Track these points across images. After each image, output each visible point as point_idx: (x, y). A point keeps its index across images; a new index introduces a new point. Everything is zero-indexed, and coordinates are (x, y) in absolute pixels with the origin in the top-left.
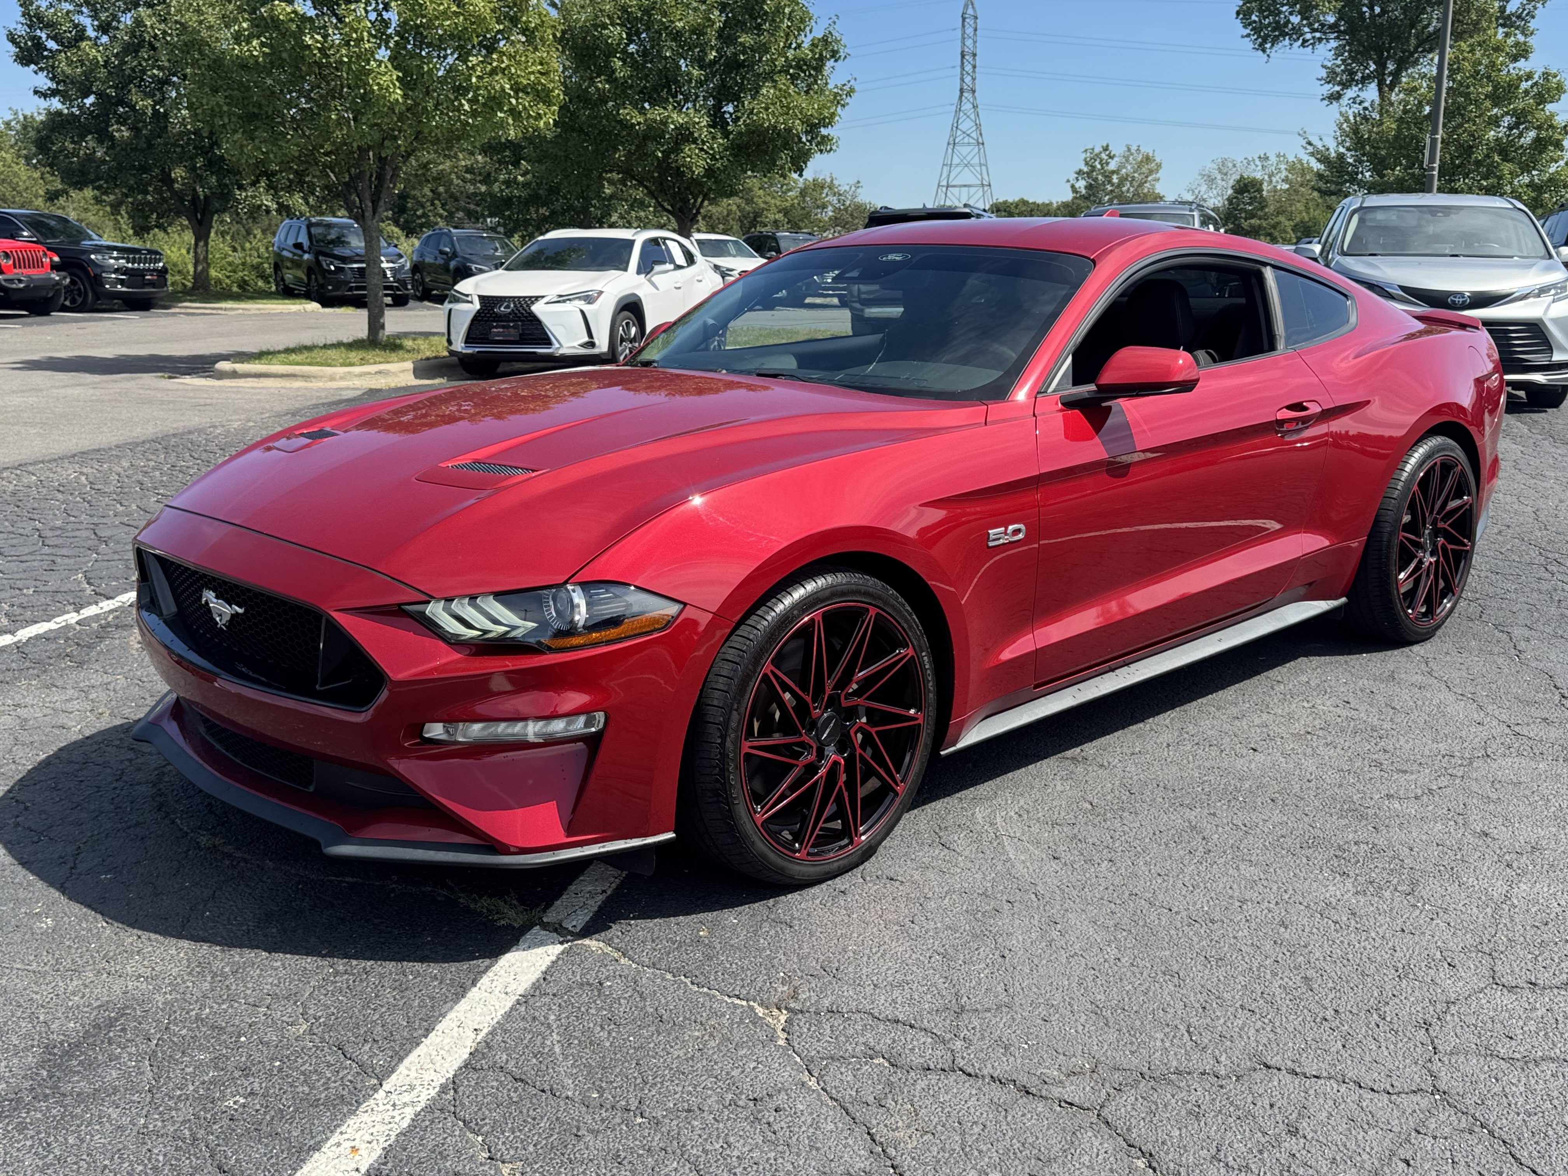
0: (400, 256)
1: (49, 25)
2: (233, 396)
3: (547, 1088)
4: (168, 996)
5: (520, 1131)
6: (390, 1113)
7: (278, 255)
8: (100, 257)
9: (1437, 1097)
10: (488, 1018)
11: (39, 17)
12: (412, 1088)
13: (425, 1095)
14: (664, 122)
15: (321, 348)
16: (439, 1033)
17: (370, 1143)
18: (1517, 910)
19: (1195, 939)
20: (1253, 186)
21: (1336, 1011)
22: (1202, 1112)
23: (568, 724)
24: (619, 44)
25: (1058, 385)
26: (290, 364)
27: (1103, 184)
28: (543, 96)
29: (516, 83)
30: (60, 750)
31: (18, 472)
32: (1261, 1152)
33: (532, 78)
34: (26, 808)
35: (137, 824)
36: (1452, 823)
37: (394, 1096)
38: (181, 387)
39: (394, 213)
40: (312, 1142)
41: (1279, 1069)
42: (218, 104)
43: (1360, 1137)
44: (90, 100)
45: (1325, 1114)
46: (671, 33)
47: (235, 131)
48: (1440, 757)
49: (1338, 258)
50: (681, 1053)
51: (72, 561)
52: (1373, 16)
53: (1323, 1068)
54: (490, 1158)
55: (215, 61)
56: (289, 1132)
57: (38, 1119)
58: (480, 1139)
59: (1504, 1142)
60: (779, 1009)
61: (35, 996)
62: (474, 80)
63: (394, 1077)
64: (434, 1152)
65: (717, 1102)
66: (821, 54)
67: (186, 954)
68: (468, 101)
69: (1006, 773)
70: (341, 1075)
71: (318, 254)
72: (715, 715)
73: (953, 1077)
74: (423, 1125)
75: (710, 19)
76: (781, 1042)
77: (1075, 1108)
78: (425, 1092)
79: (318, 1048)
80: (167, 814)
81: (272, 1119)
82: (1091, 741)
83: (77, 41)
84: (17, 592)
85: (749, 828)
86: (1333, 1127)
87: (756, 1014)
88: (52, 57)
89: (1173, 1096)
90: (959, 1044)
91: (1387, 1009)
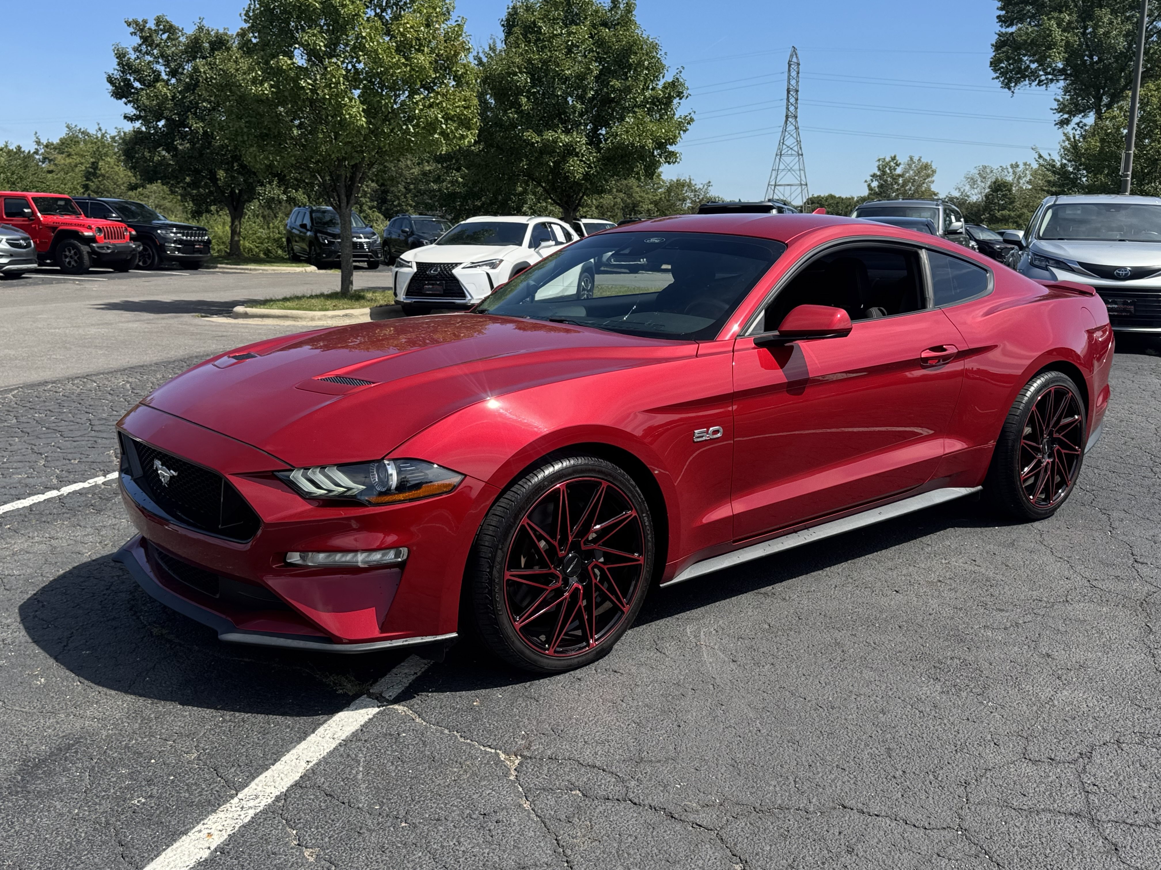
0: (374, 234)
1: (137, 71)
2: (243, 330)
3: (346, 801)
4: (110, 732)
5: (322, 828)
6: (238, 813)
7: (290, 232)
8: (164, 232)
9: (960, 833)
10: (318, 754)
11: (129, 65)
12: (257, 797)
13: (264, 802)
14: (555, 141)
15: (308, 298)
16: (283, 763)
17: (220, 831)
18: (1055, 708)
19: (817, 719)
20: (1005, 187)
21: (904, 772)
22: (789, 835)
23: (383, 555)
24: (524, 87)
25: (753, 330)
26: (285, 308)
27: (892, 185)
28: (465, 123)
29: (446, 114)
30: (74, 568)
31: (85, 380)
32: (823, 863)
33: (458, 110)
34: (43, 606)
35: (114, 619)
36: (1026, 647)
37: (243, 802)
38: (208, 323)
39: (378, 204)
40: (183, 829)
41: (852, 809)
42: (240, 127)
43: (896, 857)
44: (161, 124)
45: (876, 840)
46: (562, 78)
47: (252, 146)
48: (1031, 601)
49: (1035, 241)
50: (442, 782)
51: (108, 442)
52: (1092, 63)
53: (884, 810)
54: (299, 845)
55: (240, 97)
56: (170, 822)
57: (10, 807)
58: (295, 832)
59: (998, 864)
60: (516, 756)
61: (23, 728)
62: (417, 112)
63: (246, 789)
64: (262, 839)
65: (458, 815)
66: (669, 94)
67: (127, 705)
68: (413, 126)
69: (715, 602)
70: (212, 787)
71: (316, 232)
72: (486, 552)
73: (623, 805)
74: (259, 821)
75: (590, 69)
76: (512, 778)
77: (702, 829)
78: (265, 800)
79: (200, 769)
80: (136, 612)
81: (161, 813)
82: (781, 582)
83: (154, 82)
84: (68, 462)
85: (510, 631)
86: (879, 849)
87: (499, 758)
88: (137, 93)
89: (772, 823)
90: (633, 783)
91: (941, 772)
